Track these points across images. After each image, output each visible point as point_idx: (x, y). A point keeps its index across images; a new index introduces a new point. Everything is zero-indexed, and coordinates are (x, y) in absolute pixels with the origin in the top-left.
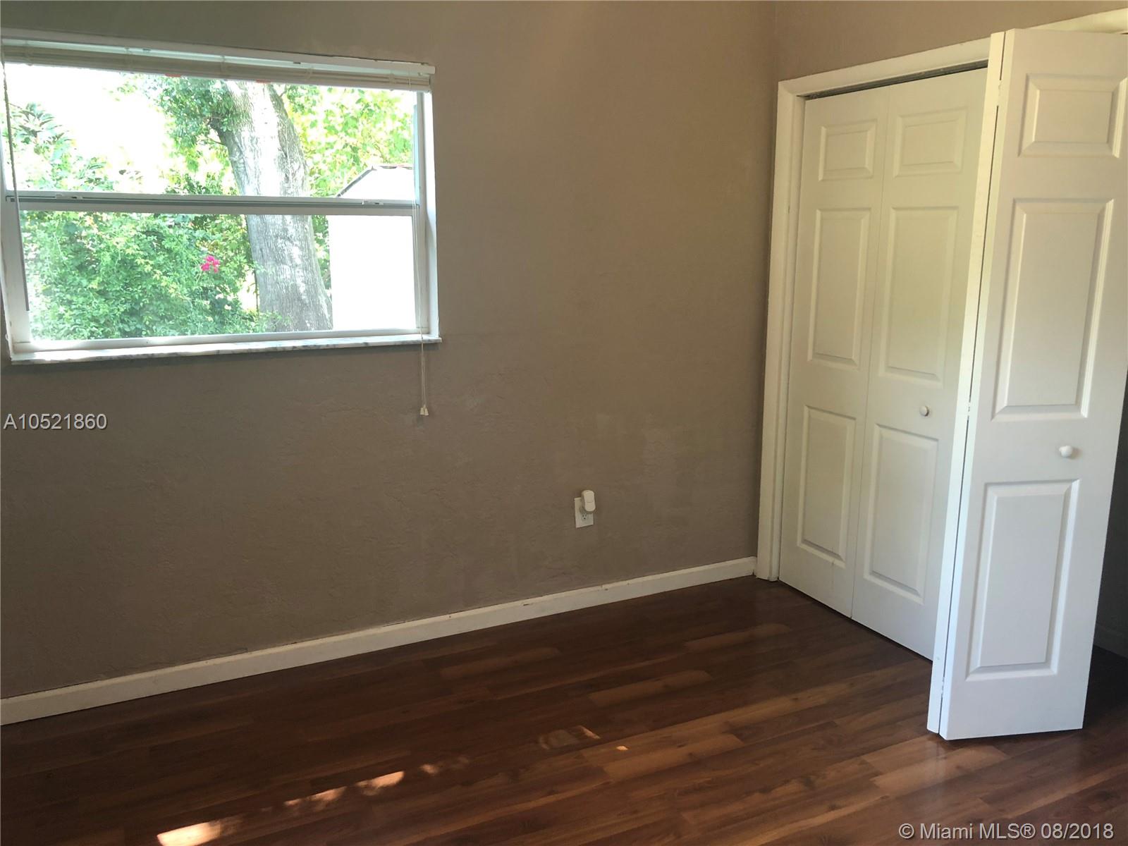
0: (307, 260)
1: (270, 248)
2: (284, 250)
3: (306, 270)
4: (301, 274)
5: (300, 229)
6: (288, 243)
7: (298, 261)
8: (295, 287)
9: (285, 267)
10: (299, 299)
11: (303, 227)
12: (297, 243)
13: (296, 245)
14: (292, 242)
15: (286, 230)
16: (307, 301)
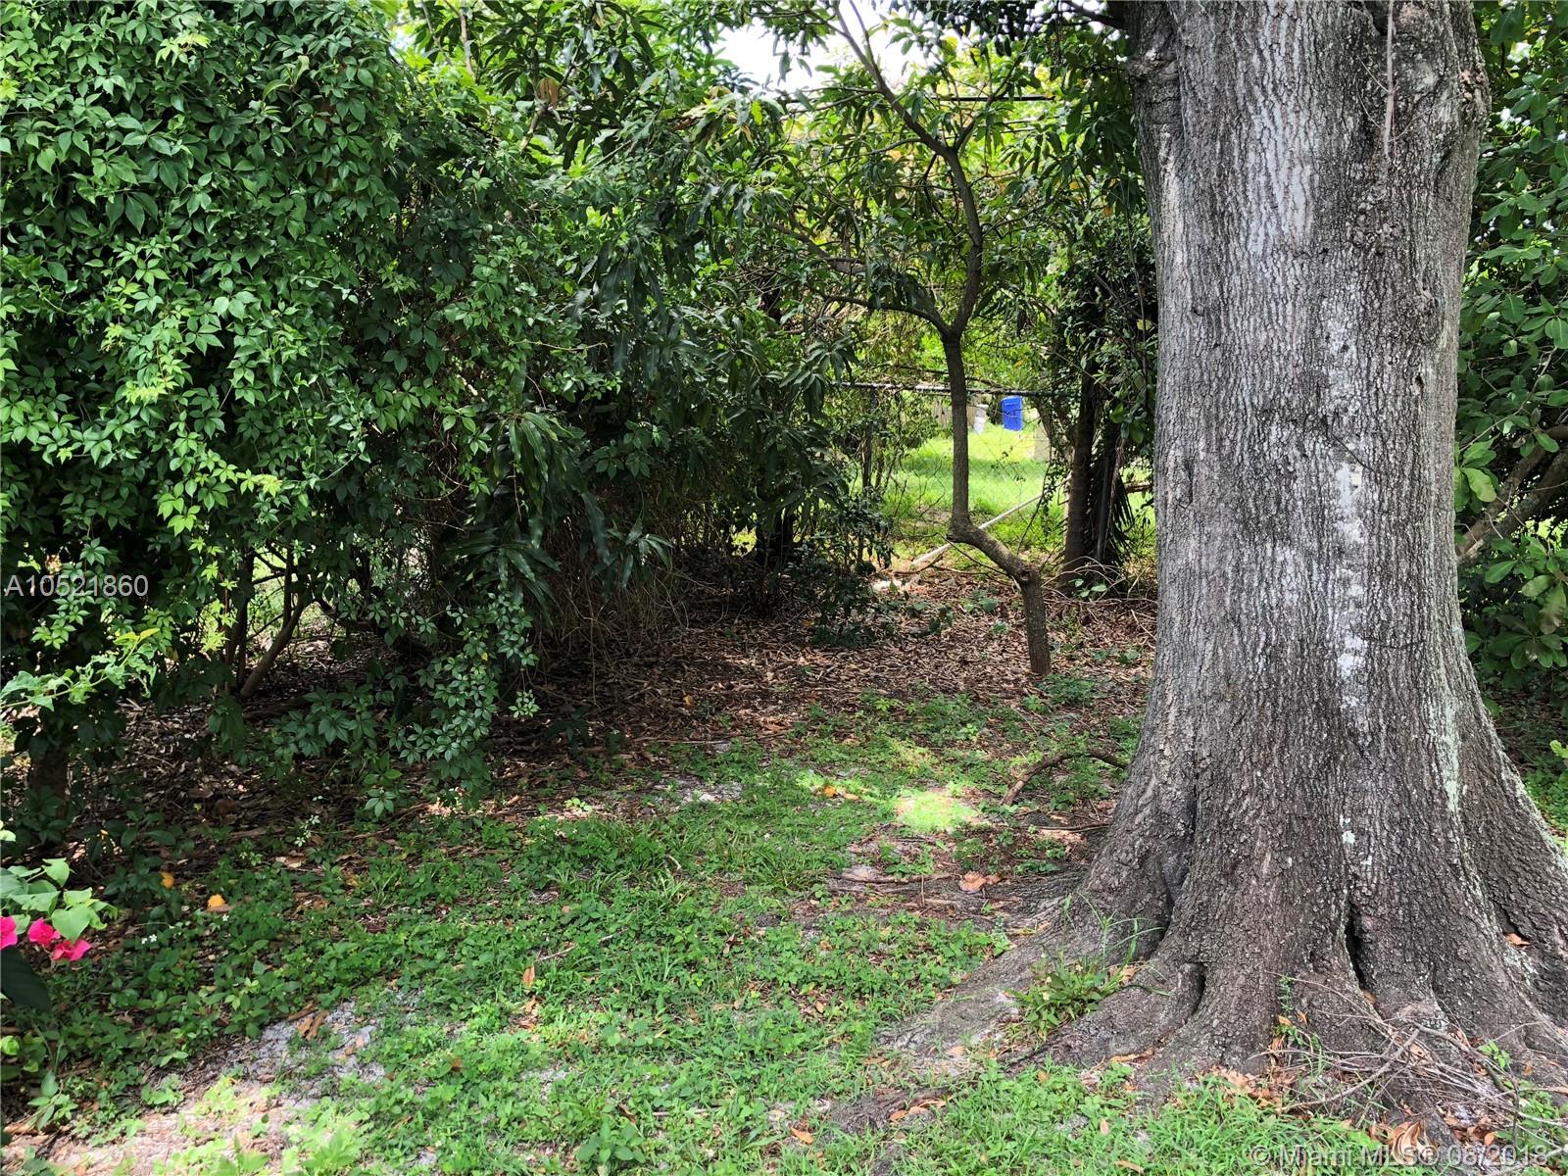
0: (1398, 528)
1: (1226, 461)
2: (1292, 476)
3: (1386, 577)
4: (1356, 590)
5: (1388, 381)
6: (1315, 444)
7: (1353, 531)
8: (1317, 650)
9: (1285, 554)
10: (1327, 710)
11: (1409, 374)
12: (1362, 445)
13: (1354, 458)
14: (1336, 441)
15: (1316, 385)
16: (1363, 723)
